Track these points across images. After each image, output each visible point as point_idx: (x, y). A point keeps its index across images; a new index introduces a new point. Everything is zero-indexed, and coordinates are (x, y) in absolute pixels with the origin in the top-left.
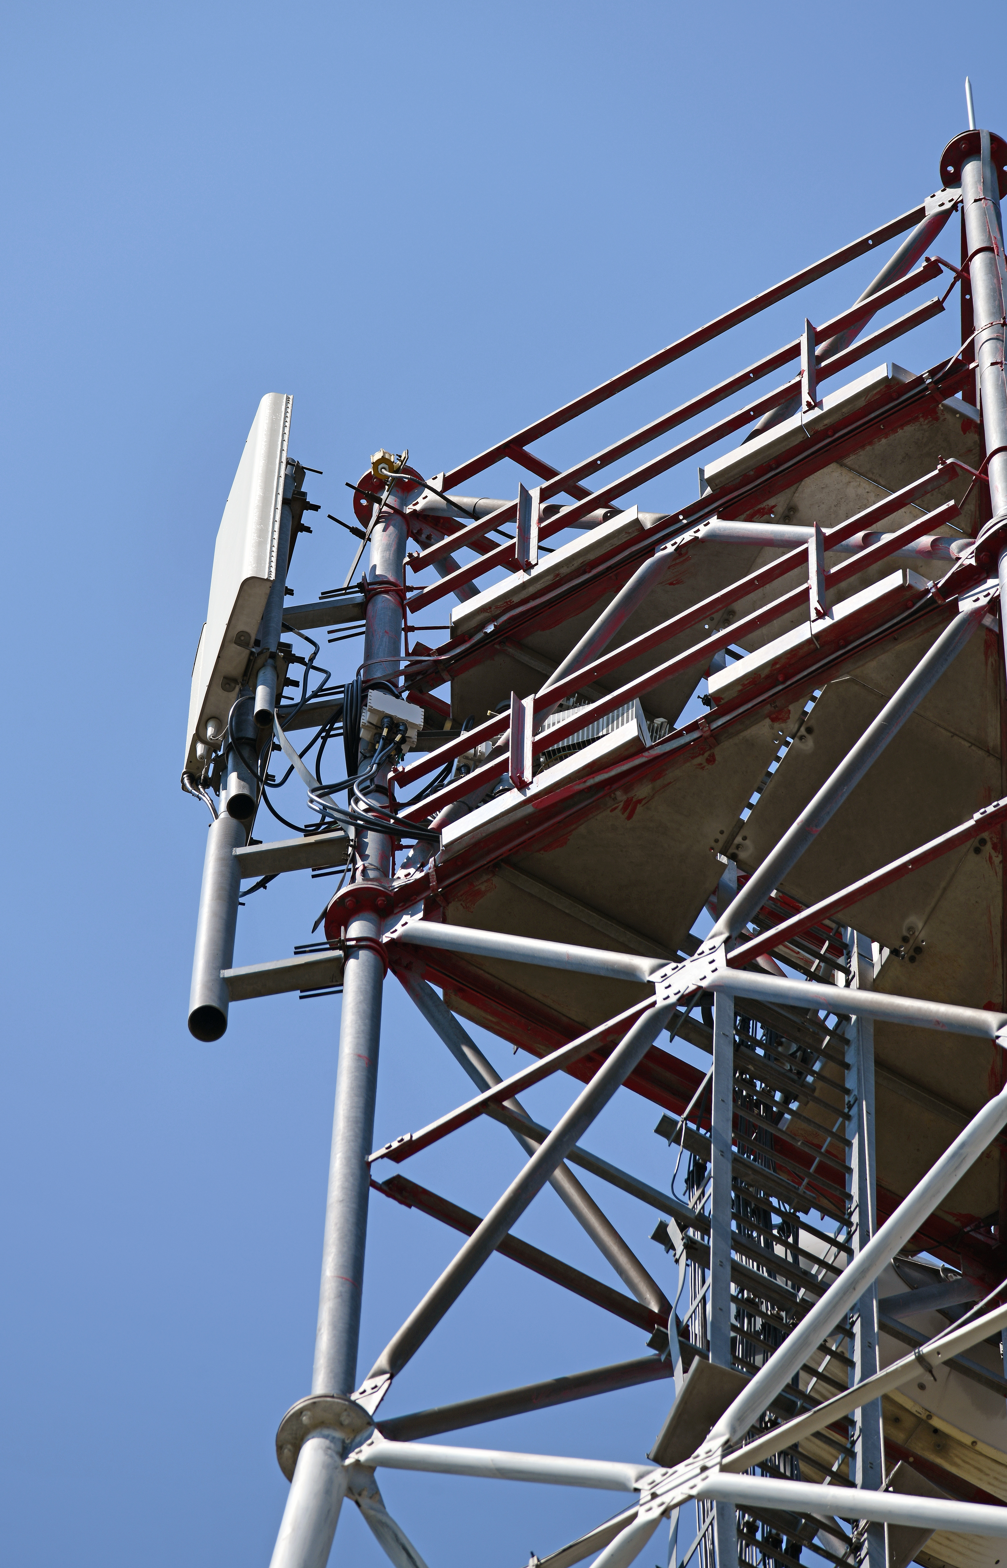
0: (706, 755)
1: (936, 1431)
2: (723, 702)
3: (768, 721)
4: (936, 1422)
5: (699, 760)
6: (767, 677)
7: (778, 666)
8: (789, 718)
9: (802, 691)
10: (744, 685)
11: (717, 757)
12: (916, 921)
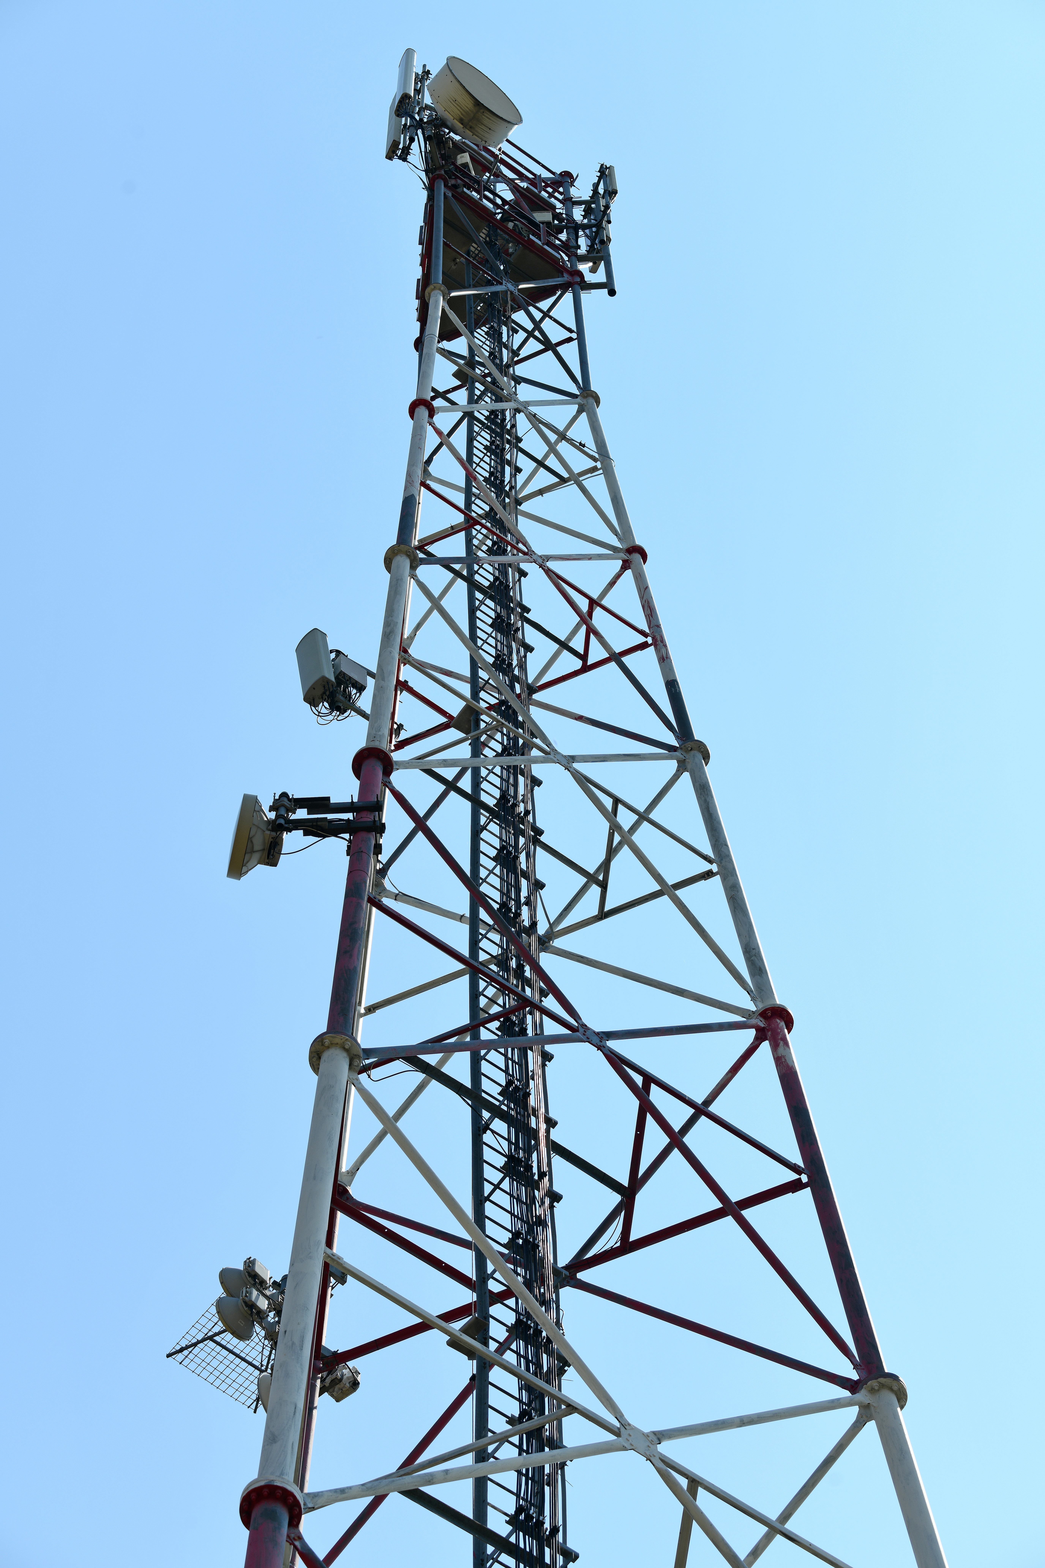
1: (462, 124)
4: (462, 126)
12: (454, 267)
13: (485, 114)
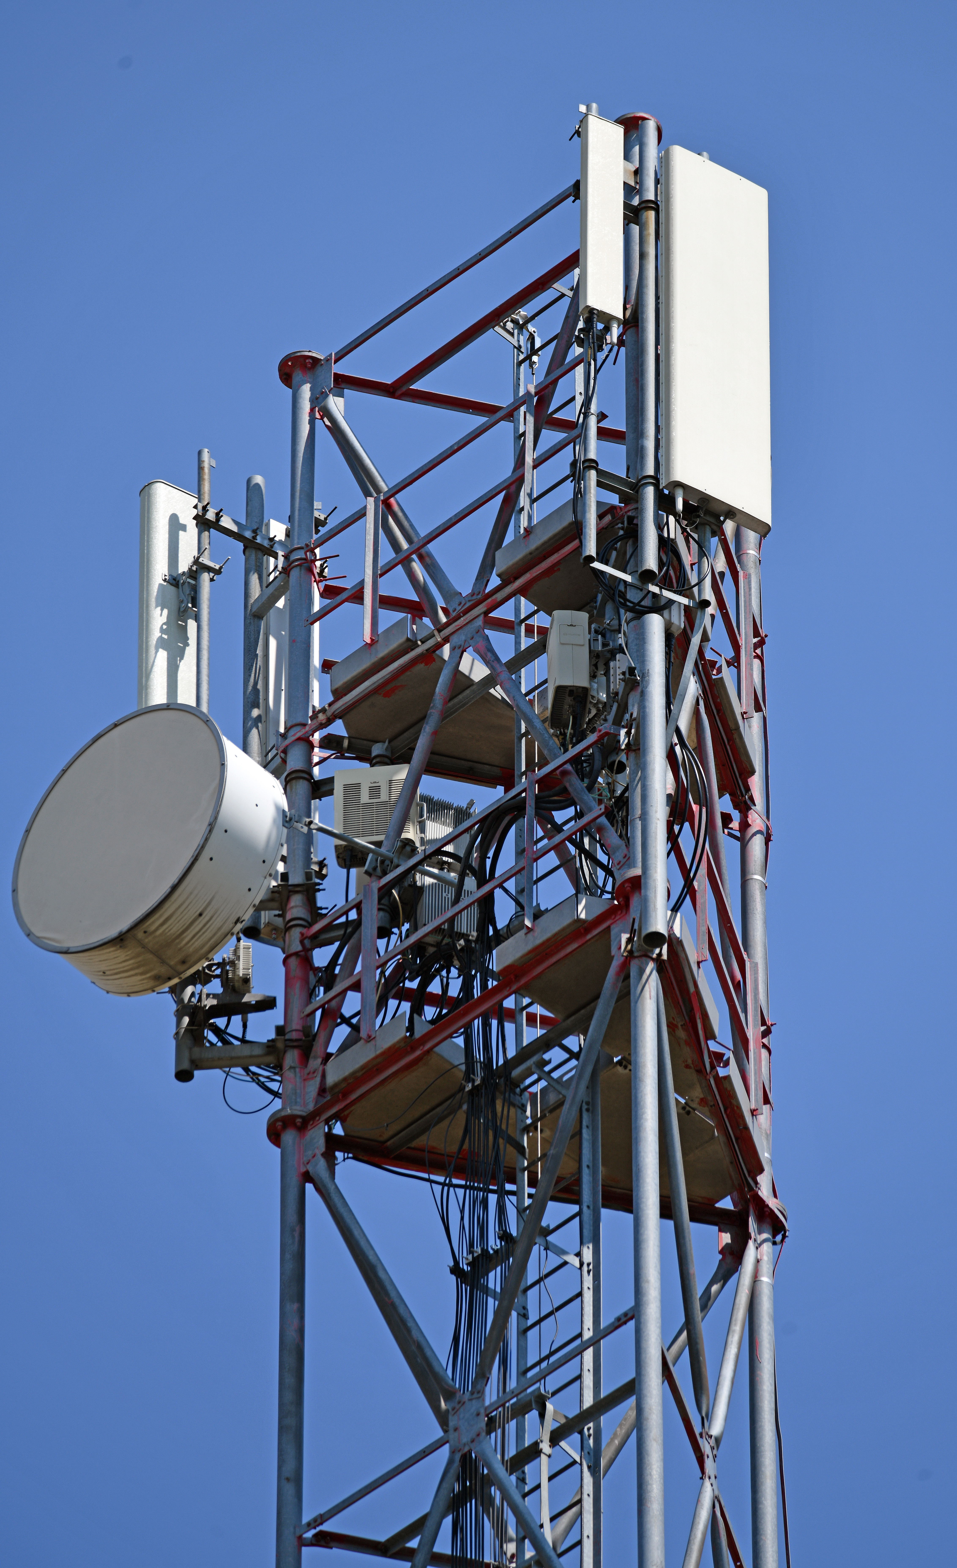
0: (692, 1066)
2: (723, 1080)
3: (702, 1096)
5: (690, 1061)
6: (731, 1102)
7: (735, 1108)
8: (700, 1105)
9: (715, 1113)
10: (729, 1091)
11: (688, 1070)
13: (153, 928)
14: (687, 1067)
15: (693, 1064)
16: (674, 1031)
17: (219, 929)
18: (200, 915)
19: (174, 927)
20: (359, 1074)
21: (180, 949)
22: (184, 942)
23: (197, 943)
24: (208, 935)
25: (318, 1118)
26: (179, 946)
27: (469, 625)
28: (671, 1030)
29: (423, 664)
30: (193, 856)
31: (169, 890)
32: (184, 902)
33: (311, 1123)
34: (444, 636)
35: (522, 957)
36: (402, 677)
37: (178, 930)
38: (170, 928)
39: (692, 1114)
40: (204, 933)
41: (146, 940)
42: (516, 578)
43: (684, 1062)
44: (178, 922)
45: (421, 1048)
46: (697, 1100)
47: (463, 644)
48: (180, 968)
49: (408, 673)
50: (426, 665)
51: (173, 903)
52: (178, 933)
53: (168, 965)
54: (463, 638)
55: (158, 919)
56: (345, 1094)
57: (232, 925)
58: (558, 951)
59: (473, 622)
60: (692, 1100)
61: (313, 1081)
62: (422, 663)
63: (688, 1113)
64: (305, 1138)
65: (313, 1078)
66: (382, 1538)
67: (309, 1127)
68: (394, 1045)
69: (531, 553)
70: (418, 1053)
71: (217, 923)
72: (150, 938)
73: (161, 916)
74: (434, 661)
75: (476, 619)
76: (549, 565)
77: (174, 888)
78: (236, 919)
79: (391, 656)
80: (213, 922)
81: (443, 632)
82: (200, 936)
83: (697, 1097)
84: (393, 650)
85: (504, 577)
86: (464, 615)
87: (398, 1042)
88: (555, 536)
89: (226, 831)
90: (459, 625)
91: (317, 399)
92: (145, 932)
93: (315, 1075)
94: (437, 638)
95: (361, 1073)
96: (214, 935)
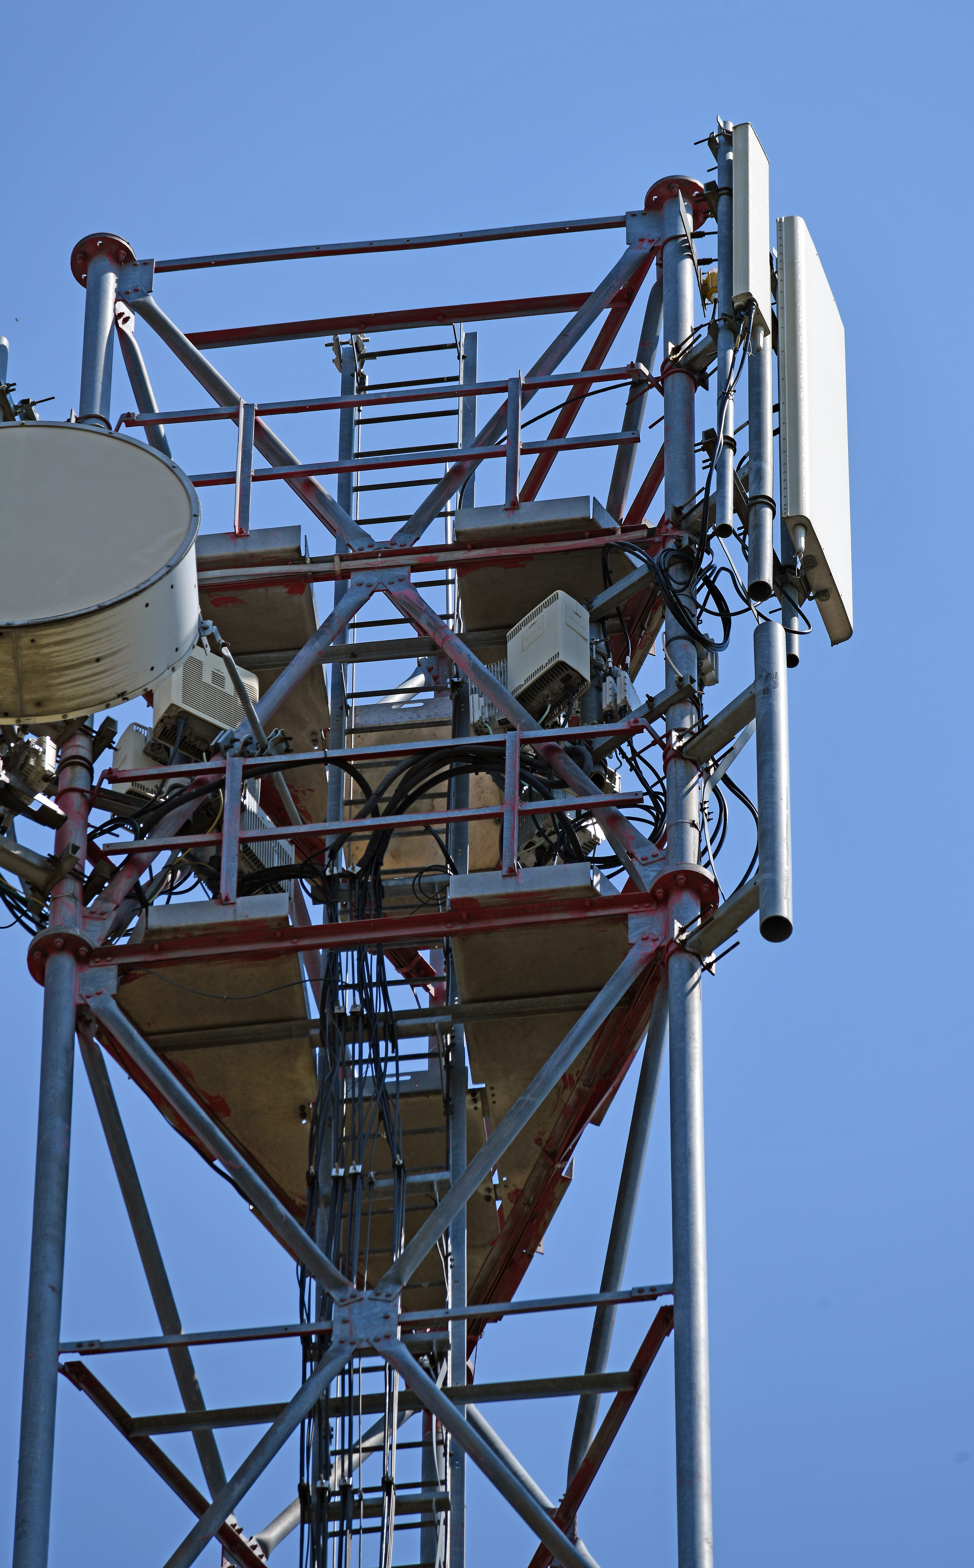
11: (535, 1145)
14: (538, 1141)
15: (547, 1142)
16: (565, 1088)
17: (102, 690)
18: (98, 660)
19: (64, 655)
20: (196, 933)
21: (49, 686)
22: (59, 680)
23: (70, 691)
24: (87, 689)
25: (109, 959)
26: (50, 682)
27: (385, 571)
28: (563, 1085)
29: (287, 590)
30: (137, 587)
31: (95, 608)
32: (95, 633)
33: (98, 960)
34: (345, 568)
35: (493, 897)
36: (252, 591)
37: (66, 662)
38: (59, 654)
39: (491, 1203)
40: (84, 684)
41: (25, 652)
42: (475, 547)
43: (540, 1133)
44: (73, 652)
45: (294, 940)
46: (512, 1189)
47: (376, 585)
48: (30, 709)
49: (261, 590)
50: (288, 592)
51: (86, 626)
52: (63, 665)
53: (21, 697)
54: (376, 579)
55: (58, 634)
56: (164, 947)
57: (114, 695)
58: (540, 912)
59: (392, 569)
60: (506, 1186)
61: (100, 922)
62: (287, 586)
63: (488, 1199)
64: (83, 972)
65: (99, 919)
66: (134, 1413)
67: (92, 963)
68: (265, 920)
69: (513, 528)
70: (287, 944)
71: (104, 681)
72: (32, 651)
73: (63, 633)
74: (301, 593)
75: (399, 568)
76: (528, 552)
77: (102, 609)
78: (121, 692)
79: (264, 558)
80: (102, 678)
81: (346, 563)
82: (79, 685)
83: (514, 1185)
84: (271, 552)
85: (462, 539)
86: (381, 557)
87: (272, 919)
88: (557, 523)
89: (172, 587)
90: (371, 564)
91: (127, 293)
92: (33, 641)
93: (105, 917)
94: (336, 565)
95: (201, 933)
96: (92, 694)
